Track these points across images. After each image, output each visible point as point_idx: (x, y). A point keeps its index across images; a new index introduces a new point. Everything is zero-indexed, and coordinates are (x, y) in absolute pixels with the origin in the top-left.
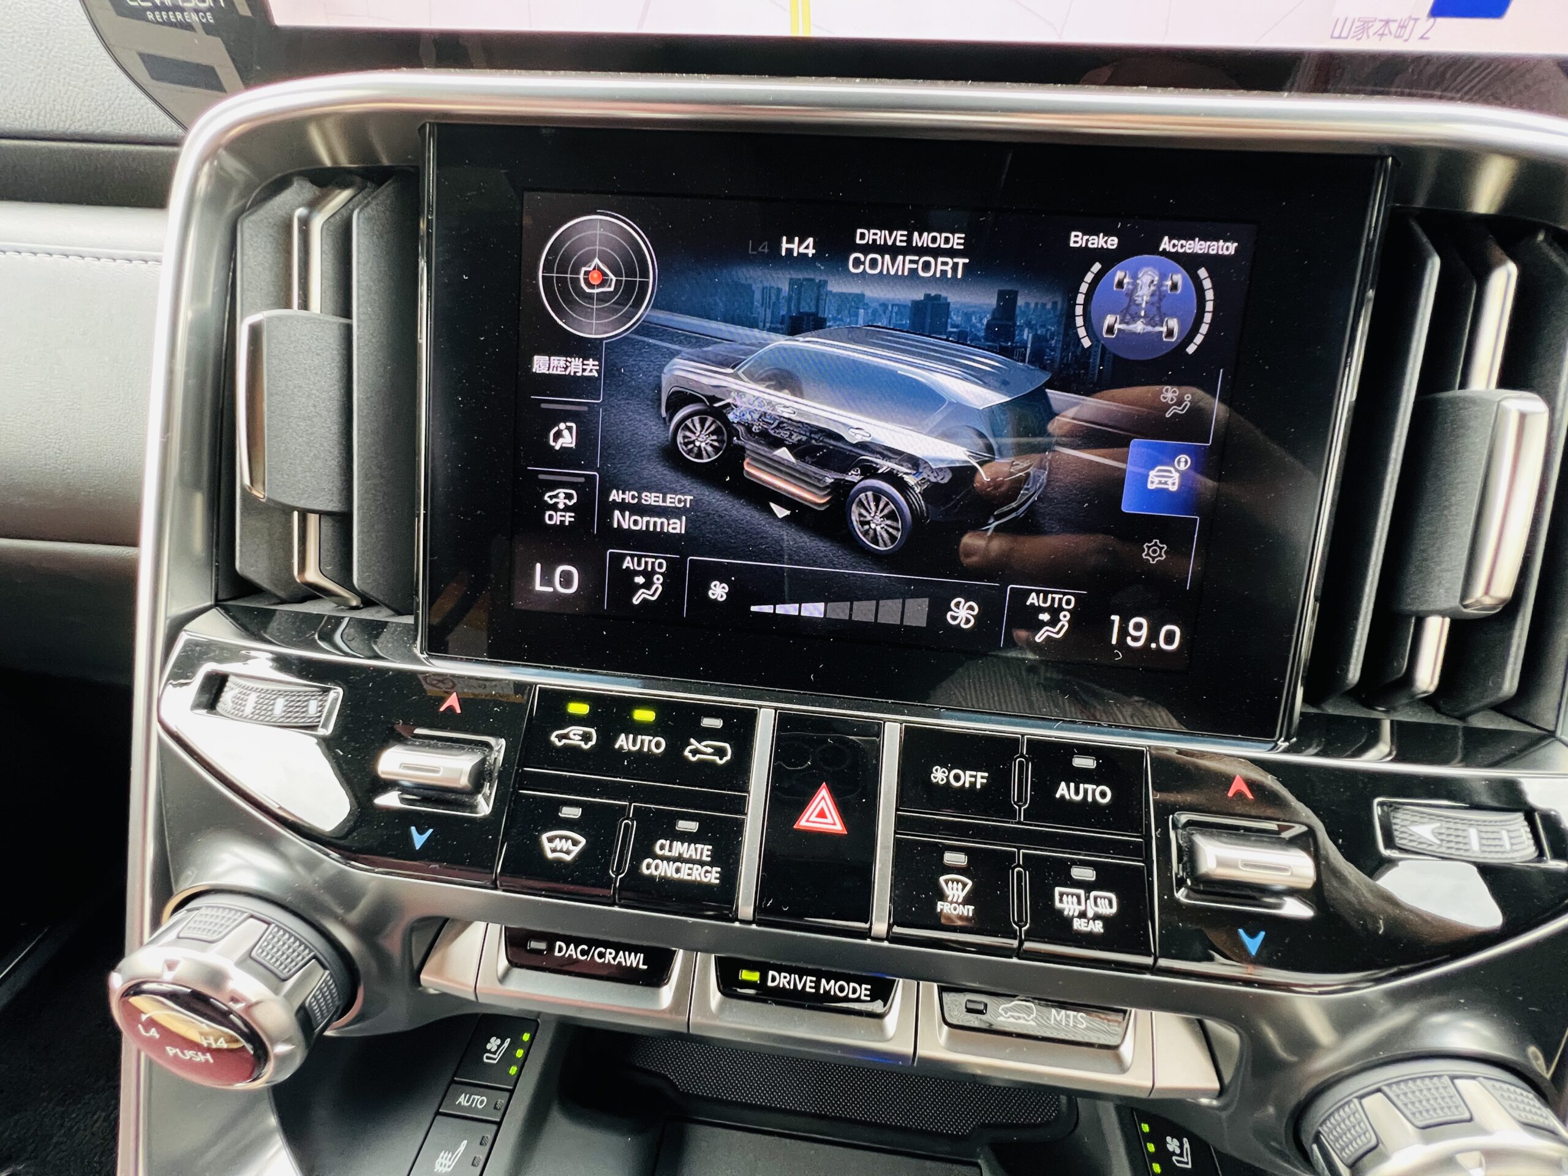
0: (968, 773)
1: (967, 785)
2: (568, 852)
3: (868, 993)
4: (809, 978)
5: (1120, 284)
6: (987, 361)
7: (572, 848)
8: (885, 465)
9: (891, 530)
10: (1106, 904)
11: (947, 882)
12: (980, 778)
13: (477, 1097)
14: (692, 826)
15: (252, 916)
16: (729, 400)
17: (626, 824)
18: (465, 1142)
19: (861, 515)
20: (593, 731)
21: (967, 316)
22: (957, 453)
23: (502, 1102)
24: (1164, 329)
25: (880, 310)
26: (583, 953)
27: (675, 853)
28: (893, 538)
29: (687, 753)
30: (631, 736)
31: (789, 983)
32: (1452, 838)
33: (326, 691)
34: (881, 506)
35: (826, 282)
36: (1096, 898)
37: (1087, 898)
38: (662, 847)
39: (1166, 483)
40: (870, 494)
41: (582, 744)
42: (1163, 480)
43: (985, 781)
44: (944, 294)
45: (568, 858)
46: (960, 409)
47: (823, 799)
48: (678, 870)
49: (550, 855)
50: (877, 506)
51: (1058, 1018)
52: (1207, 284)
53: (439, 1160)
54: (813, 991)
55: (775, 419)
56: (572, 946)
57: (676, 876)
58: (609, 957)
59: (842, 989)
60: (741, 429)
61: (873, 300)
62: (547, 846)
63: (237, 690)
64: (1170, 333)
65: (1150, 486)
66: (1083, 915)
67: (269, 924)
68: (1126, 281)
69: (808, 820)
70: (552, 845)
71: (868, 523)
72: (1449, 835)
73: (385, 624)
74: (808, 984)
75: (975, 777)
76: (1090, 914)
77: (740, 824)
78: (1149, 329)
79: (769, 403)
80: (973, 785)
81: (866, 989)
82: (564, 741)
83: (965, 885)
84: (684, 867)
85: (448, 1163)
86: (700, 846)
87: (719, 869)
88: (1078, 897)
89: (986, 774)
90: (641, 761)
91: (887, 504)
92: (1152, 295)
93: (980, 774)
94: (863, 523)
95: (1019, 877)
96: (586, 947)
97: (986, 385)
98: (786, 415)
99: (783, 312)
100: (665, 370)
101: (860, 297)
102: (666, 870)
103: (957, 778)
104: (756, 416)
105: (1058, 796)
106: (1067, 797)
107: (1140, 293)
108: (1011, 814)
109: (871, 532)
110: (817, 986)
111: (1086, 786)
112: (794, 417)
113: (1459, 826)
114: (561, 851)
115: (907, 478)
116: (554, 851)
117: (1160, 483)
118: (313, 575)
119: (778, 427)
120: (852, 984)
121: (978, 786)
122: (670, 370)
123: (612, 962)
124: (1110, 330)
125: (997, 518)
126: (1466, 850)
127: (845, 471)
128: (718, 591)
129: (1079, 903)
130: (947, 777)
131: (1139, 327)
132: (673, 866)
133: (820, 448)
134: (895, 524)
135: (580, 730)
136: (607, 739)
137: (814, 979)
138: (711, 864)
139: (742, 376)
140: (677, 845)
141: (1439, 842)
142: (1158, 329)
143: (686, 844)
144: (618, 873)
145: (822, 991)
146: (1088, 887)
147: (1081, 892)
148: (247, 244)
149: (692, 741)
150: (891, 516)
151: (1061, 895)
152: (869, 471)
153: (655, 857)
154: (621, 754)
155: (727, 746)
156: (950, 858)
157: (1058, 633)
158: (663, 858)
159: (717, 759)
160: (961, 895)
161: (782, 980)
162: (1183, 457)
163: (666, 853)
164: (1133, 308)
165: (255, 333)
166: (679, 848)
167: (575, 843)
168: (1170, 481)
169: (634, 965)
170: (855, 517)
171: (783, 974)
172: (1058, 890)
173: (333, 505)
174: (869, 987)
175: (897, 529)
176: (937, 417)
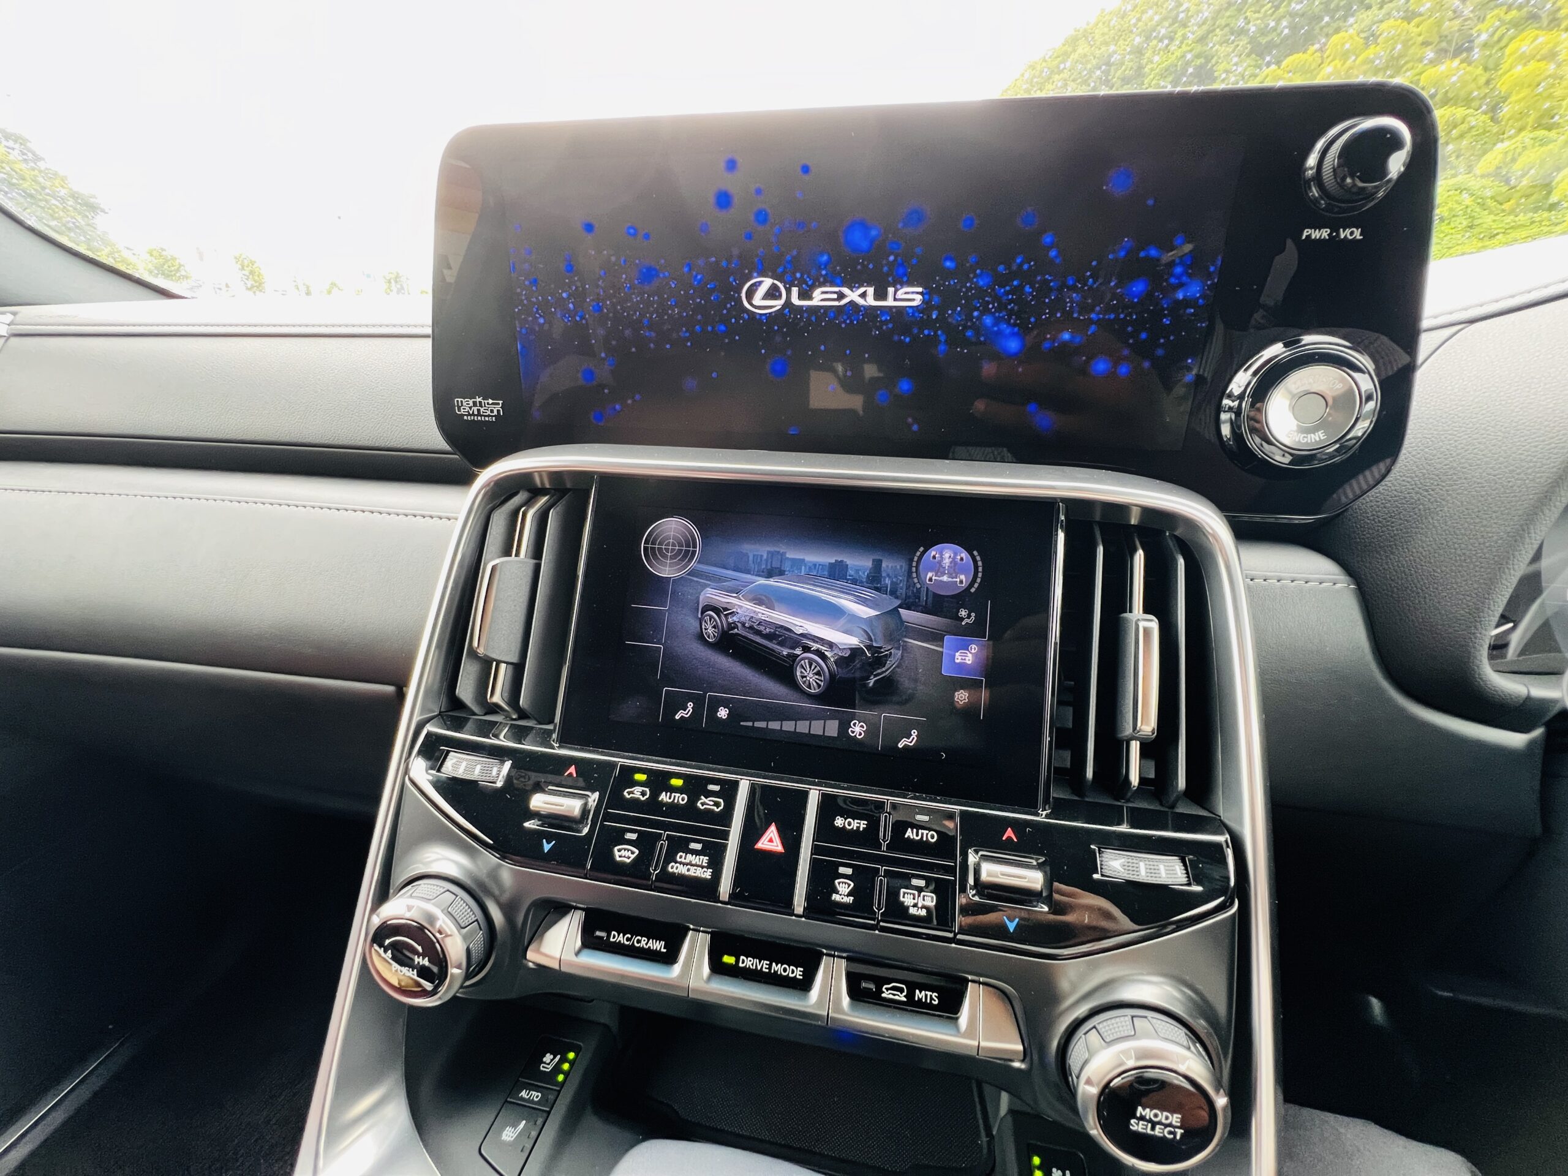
0: (856, 821)
1: (855, 828)
2: (629, 858)
3: (801, 973)
4: (765, 962)
5: (934, 557)
6: (870, 594)
7: (630, 855)
8: (815, 646)
9: (818, 681)
10: (930, 900)
11: (839, 883)
12: (863, 824)
13: (534, 1093)
14: (698, 846)
15: (448, 891)
16: (734, 610)
17: (662, 844)
18: (524, 1122)
19: (801, 672)
20: (647, 790)
21: (857, 571)
22: (853, 641)
23: (551, 1097)
24: (958, 580)
25: (813, 567)
26: (628, 940)
27: (687, 861)
28: (819, 686)
29: (699, 804)
30: (669, 794)
31: (752, 965)
32: (1130, 868)
33: (503, 762)
34: (812, 668)
35: (786, 553)
36: (924, 896)
37: (919, 896)
38: (681, 857)
39: (965, 659)
40: (807, 661)
41: (641, 797)
42: (963, 658)
43: (865, 826)
44: (845, 560)
45: (628, 861)
46: (854, 618)
47: (772, 832)
48: (688, 870)
49: (618, 859)
50: (810, 667)
51: (920, 997)
52: (978, 558)
53: (505, 1132)
54: (767, 970)
55: (757, 620)
56: (621, 935)
57: (687, 873)
58: (643, 943)
59: (785, 970)
60: (739, 625)
61: (810, 562)
62: (617, 854)
63: (455, 760)
64: (961, 582)
65: (957, 661)
66: (915, 905)
67: (457, 896)
68: (937, 556)
69: (763, 844)
70: (620, 853)
71: (806, 677)
72: (1129, 866)
73: (532, 728)
74: (765, 966)
75: (860, 823)
76: (920, 905)
77: (725, 846)
78: (950, 579)
79: (755, 612)
80: (858, 828)
81: (800, 971)
82: (631, 795)
83: (849, 885)
84: (692, 869)
85: (511, 1135)
86: (702, 857)
87: (711, 870)
88: (914, 895)
89: (866, 822)
90: (673, 809)
91: (816, 667)
92: (951, 563)
93: (862, 822)
94: (803, 677)
95: (881, 882)
96: (629, 936)
97: (867, 606)
98: (763, 618)
99: (763, 567)
100: (702, 594)
101: (803, 560)
102: (682, 870)
103: (849, 824)
104: (748, 618)
105: (906, 836)
106: (912, 837)
107: (944, 562)
108: (878, 847)
109: (807, 682)
110: (770, 968)
111: (923, 831)
112: (767, 619)
113: (1134, 861)
114: (624, 857)
115: (826, 653)
116: (620, 857)
117: (962, 659)
118: (497, 699)
119: (758, 624)
120: (792, 967)
121: (861, 829)
122: (705, 594)
123: (645, 946)
124: (930, 580)
125: (875, 676)
126: (1138, 875)
127: (794, 648)
128: (723, 713)
129: (914, 899)
130: (844, 823)
131: (945, 578)
132: (686, 868)
133: (781, 636)
134: (820, 678)
135: (640, 789)
136: (655, 794)
137: (768, 962)
138: (708, 868)
139: (742, 598)
140: (689, 856)
141: (1123, 870)
142: (955, 580)
143: (694, 856)
144: (655, 870)
145: (772, 971)
146: (920, 890)
147: (916, 893)
148: (494, 524)
149: (702, 797)
150: (818, 673)
151: (904, 893)
152: (807, 649)
153: (676, 862)
154: (662, 804)
155: (721, 801)
156: (842, 870)
157: (911, 742)
158: (681, 863)
159: (715, 808)
160: (847, 891)
161: (748, 962)
162: (974, 646)
163: (683, 860)
164: (941, 569)
165: (494, 569)
166: (690, 858)
167: (633, 853)
168: (967, 658)
169: (658, 949)
170: (798, 674)
171: (749, 959)
172: (903, 890)
173: (515, 659)
174: (802, 969)
175: (821, 681)
176: (842, 621)
